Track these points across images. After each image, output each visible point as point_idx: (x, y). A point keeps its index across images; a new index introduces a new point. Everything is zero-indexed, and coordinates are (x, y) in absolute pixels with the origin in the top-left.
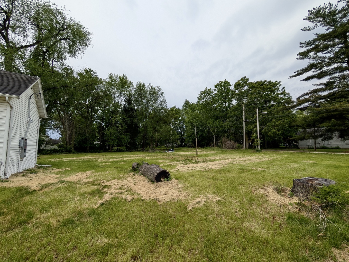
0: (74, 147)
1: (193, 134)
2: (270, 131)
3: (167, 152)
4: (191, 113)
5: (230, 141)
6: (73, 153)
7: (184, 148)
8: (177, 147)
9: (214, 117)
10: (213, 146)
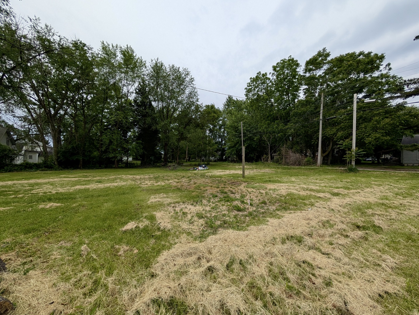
0: (57, 160)
1: (238, 143)
2: (369, 136)
3: (196, 169)
4: (236, 113)
5: (294, 152)
6: (56, 170)
7: (224, 163)
8: (215, 161)
9: (269, 118)
10: (267, 161)
